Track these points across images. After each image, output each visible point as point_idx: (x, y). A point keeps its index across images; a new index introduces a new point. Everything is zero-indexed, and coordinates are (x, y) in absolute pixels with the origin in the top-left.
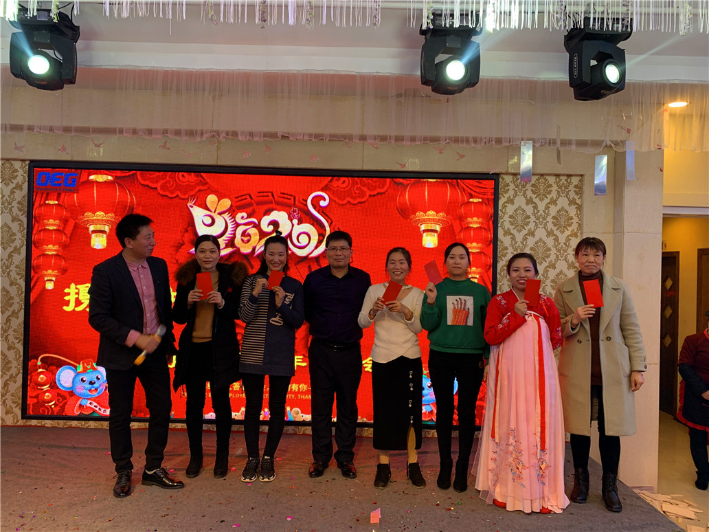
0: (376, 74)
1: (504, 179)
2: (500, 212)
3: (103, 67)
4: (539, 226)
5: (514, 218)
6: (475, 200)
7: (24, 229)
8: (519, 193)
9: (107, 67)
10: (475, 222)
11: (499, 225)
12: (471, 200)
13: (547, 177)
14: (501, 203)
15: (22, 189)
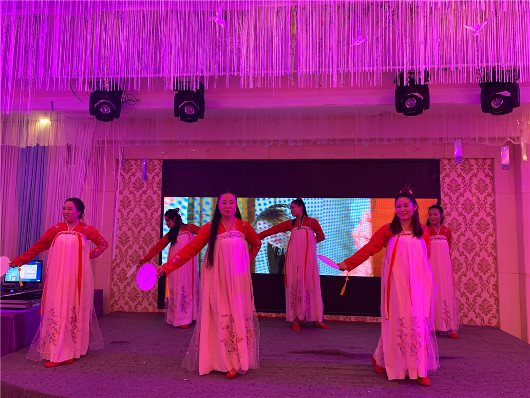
0: (366, 105)
1: (442, 162)
4: (466, 190)
5: (450, 186)
8: (452, 171)
11: (441, 190)
13: (470, 160)
14: (441, 176)
15: (158, 176)
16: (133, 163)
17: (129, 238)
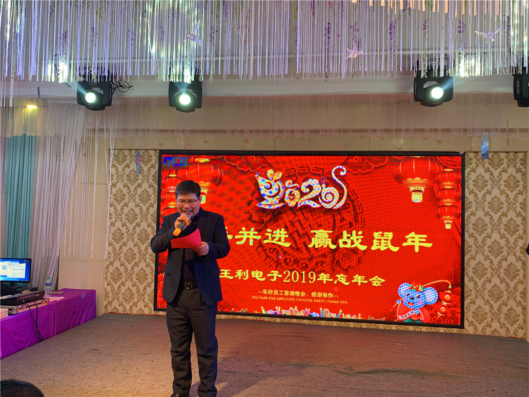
0: (382, 93)
1: (468, 155)
2: (466, 178)
4: (495, 187)
5: (476, 182)
6: (448, 170)
7: (156, 192)
9: (215, 96)
10: (448, 185)
11: (466, 187)
12: (445, 170)
13: (500, 154)
14: (467, 171)
15: (154, 168)
17: (123, 234)
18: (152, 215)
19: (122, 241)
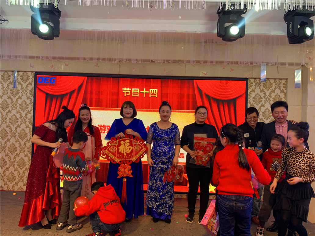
0: (194, 32)
1: (250, 81)
2: (248, 96)
3: (71, 30)
4: (267, 102)
5: (255, 99)
7: (32, 103)
8: (257, 87)
9: (72, 30)
11: (248, 102)
13: (270, 80)
14: (249, 91)
15: (31, 85)
16: (10, 73)
17: (7, 133)
18: (29, 119)
19: (7, 138)
